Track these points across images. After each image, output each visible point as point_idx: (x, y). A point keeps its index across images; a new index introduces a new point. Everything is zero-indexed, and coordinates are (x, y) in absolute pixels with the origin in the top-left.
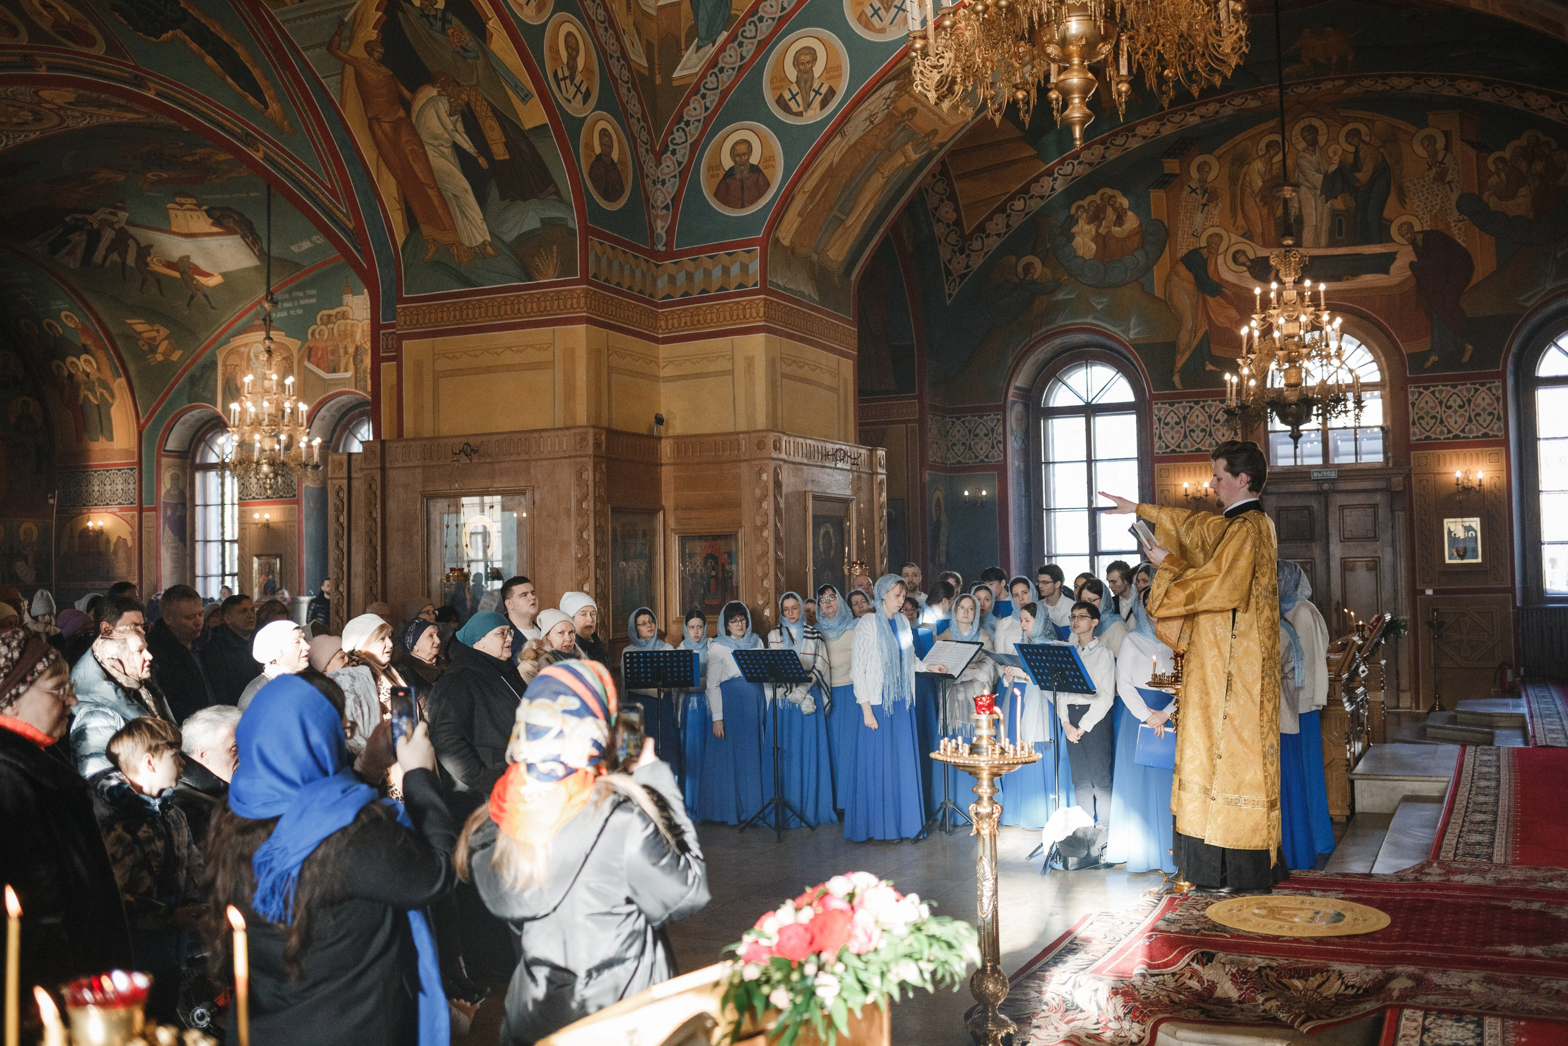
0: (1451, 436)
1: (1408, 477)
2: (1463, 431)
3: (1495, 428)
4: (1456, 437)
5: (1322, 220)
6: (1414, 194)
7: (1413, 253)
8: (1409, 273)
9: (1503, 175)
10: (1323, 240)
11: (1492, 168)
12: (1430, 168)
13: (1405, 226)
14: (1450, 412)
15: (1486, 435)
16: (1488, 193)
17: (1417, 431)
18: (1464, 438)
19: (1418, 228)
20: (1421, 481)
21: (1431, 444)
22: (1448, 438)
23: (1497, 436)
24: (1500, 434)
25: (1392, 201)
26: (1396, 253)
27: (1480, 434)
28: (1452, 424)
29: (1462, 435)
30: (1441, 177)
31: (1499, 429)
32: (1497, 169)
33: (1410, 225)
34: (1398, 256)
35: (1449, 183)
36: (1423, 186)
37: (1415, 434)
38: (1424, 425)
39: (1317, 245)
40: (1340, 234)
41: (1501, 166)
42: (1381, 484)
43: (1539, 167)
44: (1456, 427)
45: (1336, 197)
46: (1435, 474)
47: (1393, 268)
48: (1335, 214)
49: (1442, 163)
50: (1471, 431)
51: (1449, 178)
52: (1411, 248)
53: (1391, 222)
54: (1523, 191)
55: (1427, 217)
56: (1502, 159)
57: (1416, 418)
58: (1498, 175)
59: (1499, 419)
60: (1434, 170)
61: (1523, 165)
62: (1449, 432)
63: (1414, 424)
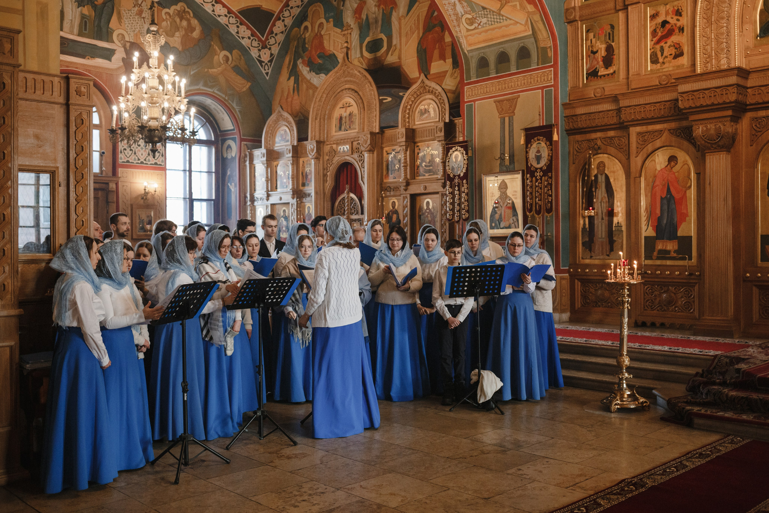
0: (139, 162)
1: (117, 184)
2: (145, 160)
3: (161, 160)
4: (142, 163)
5: (75, 18)
6: (126, 19)
7: (124, 53)
8: (122, 64)
9: (169, 22)
10: (76, 30)
11: (164, 17)
12: (135, 7)
13: (120, 36)
14: (139, 148)
15: (156, 164)
16: (161, 30)
17: (122, 157)
18: (146, 164)
19: (127, 39)
20: (123, 186)
21: (128, 165)
22: (138, 163)
23: (161, 165)
24: (162, 164)
25: (114, 18)
26: (115, 50)
27: (153, 163)
28: (140, 155)
29: (145, 162)
30: (140, 13)
31: (162, 161)
32: (166, 18)
33: (123, 36)
34: (116, 52)
35: (144, 18)
36: (131, 16)
37: (121, 159)
38: (126, 154)
39: (72, 33)
40: (85, 30)
41: (168, 17)
42: (103, 186)
43: (184, 23)
44: (142, 157)
45: (84, 6)
46: (131, 183)
47: (114, 58)
48: (83, 17)
49: (140, 5)
50: (149, 160)
51: (143, 15)
52: (123, 49)
53: (114, 31)
54: (177, 34)
55: (132, 34)
56: (168, 13)
57: (122, 149)
58: (167, 22)
59: (162, 156)
60: (136, 8)
61: (178, 20)
62: (139, 160)
63: (121, 152)
